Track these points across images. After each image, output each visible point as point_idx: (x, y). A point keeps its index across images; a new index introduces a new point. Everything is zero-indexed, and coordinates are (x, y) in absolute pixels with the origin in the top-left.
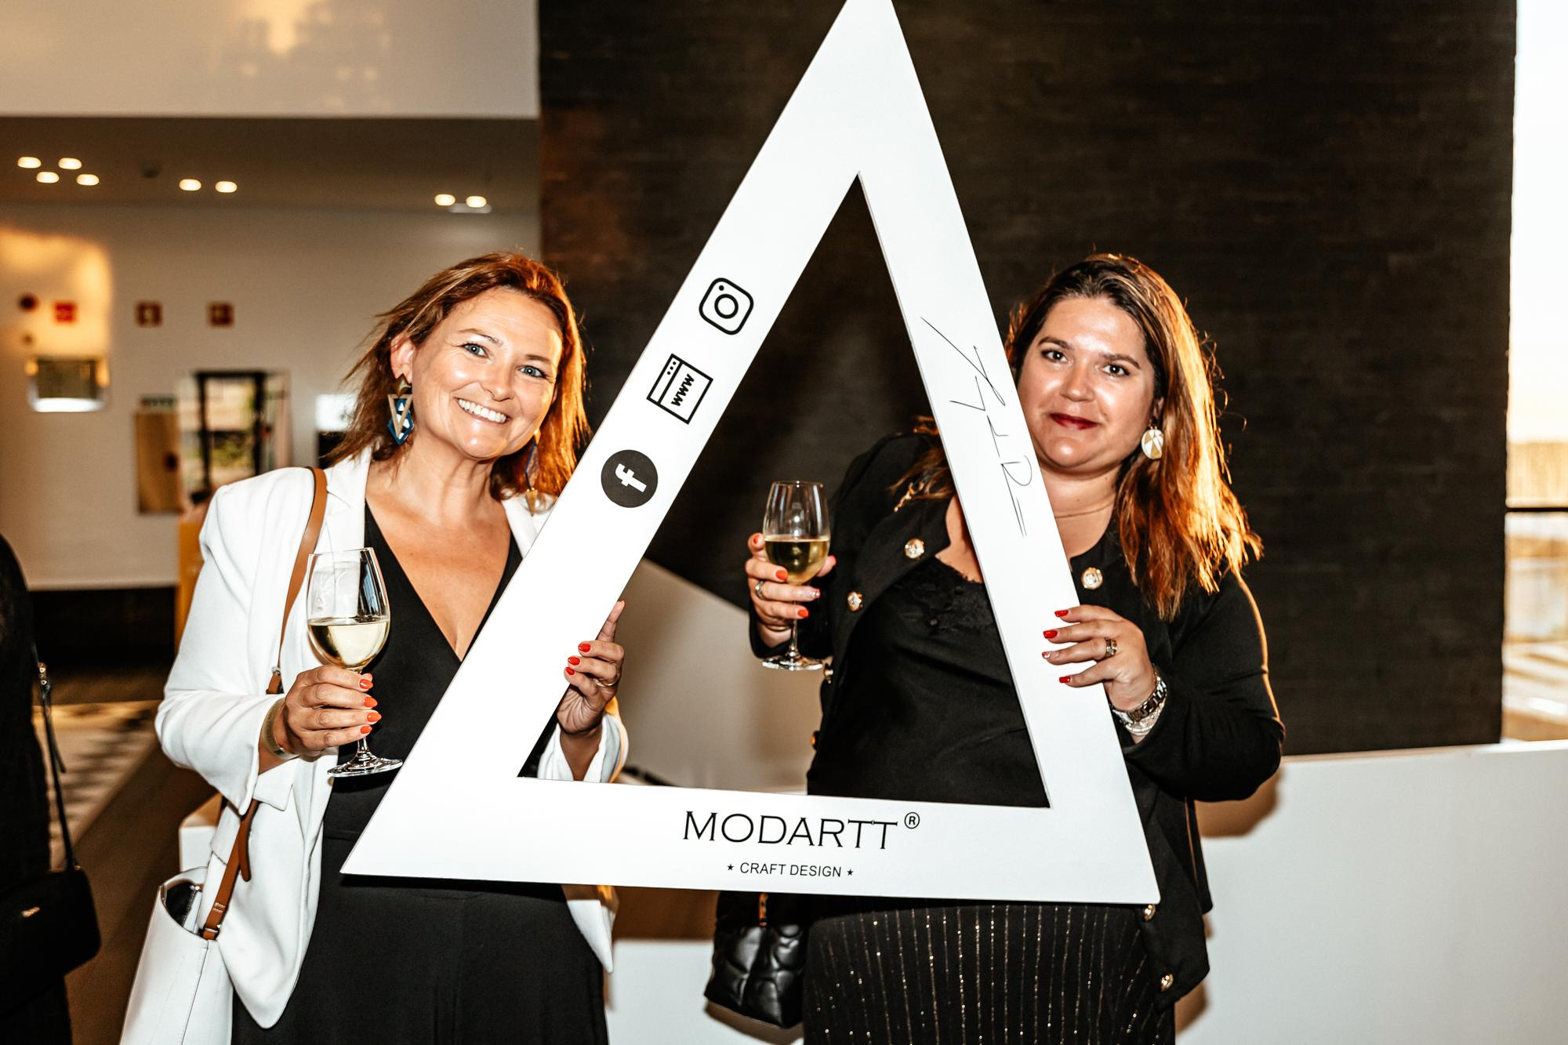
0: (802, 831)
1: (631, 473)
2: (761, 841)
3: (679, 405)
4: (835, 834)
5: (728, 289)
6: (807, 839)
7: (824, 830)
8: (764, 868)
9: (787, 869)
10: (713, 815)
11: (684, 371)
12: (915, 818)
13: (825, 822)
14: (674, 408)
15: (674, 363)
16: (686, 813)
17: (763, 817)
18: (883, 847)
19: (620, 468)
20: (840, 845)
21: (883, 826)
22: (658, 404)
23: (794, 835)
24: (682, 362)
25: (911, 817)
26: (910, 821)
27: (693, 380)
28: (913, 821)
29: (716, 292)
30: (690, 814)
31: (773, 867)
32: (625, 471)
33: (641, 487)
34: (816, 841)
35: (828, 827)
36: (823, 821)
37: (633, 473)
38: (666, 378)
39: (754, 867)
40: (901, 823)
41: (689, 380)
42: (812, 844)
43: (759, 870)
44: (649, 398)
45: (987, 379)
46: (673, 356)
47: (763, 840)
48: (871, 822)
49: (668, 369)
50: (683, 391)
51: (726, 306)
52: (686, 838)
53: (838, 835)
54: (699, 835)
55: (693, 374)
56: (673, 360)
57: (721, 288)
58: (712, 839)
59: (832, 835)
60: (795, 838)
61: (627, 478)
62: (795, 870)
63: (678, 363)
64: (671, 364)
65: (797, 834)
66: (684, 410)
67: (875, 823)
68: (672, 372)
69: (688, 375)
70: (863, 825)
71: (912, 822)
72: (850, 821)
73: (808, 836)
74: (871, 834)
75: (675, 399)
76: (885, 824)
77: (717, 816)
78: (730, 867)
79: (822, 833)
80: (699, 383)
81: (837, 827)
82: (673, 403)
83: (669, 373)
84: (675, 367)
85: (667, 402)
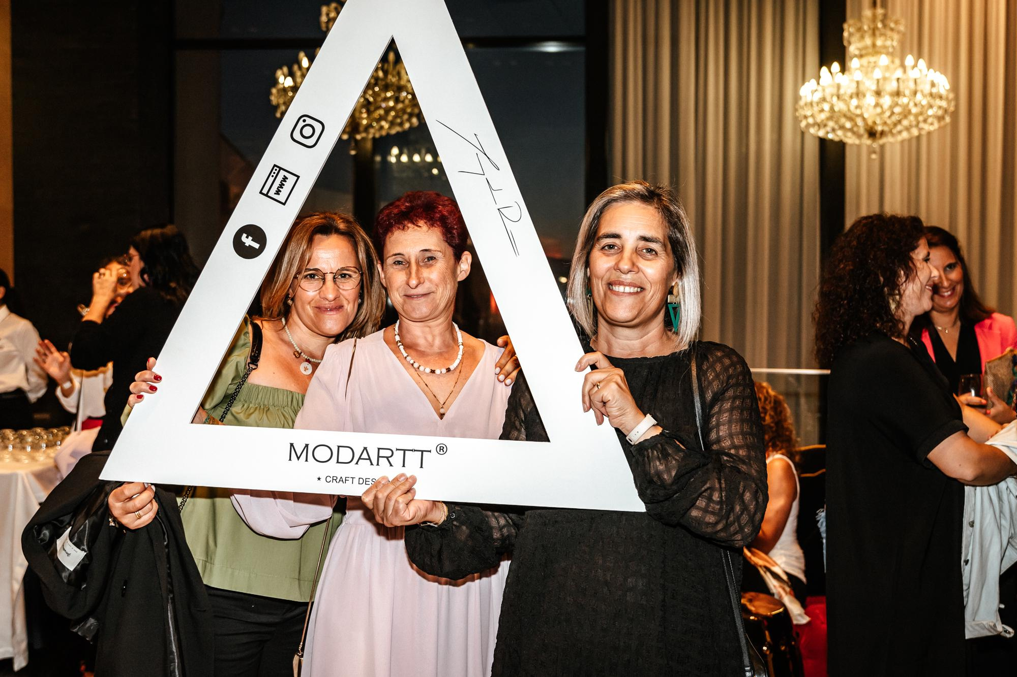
0: (365, 456)
1: (250, 238)
2: (338, 462)
3: (279, 194)
4: (387, 458)
5: (309, 121)
6: (369, 461)
7: (380, 455)
8: (341, 480)
9: (356, 481)
10: (307, 446)
11: (282, 173)
12: (443, 448)
13: (380, 450)
14: (276, 197)
15: (276, 170)
16: (290, 444)
17: (339, 447)
18: (421, 467)
19: (244, 235)
20: (391, 465)
21: (421, 452)
22: (266, 195)
23: (360, 458)
24: (281, 169)
25: (440, 447)
26: (440, 449)
27: (287, 179)
28: (442, 449)
29: (301, 124)
30: (292, 445)
31: (347, 479)
32: (247, 237)
33: (256, 246)
34: (375, 462)
35: (382, 453)
36: (379, 449)
37: (251, 238)
38: (271, 179)
39: (334, 479)
40: (434, 451)
41: (285, 179)
42: (372, 464)
43: (338, 480)
44: (261, 192)
45: (485, 154)
46: (275, 166)
47: (339, 461)
48: (412, 450)
49: (272, 174)
50: (281, 186)
51: (308, 131)
52: (290, 460)
53: (389, 459)
54: (298, 458)
55: (287, 175)
56: (275, 168)
57: (304, 121)
58: (307, 460)
59: (386, 459)
60: (360, 460)
61: (248, 241)
62: (361, 481)
63: (278, 169)
64: (274, 171)
65: (362, 457)
66: (282, 197)
67: (415, 450)
68: (275, 175)
69: (284, 176)
70: (406, 452)
71: (442, 451)
72: (397, 450)
73: (369, 459)
74: (413, 459)
75: (276, 191)
76: (422, 451)
77: (309, 446)
78: (319, 479)
79: (379, 457)
80: (291, 179)
81: (389, 453)
82: (275, 194)
83: (273, 176)
84: (276, 172)
85: (271, 194)
